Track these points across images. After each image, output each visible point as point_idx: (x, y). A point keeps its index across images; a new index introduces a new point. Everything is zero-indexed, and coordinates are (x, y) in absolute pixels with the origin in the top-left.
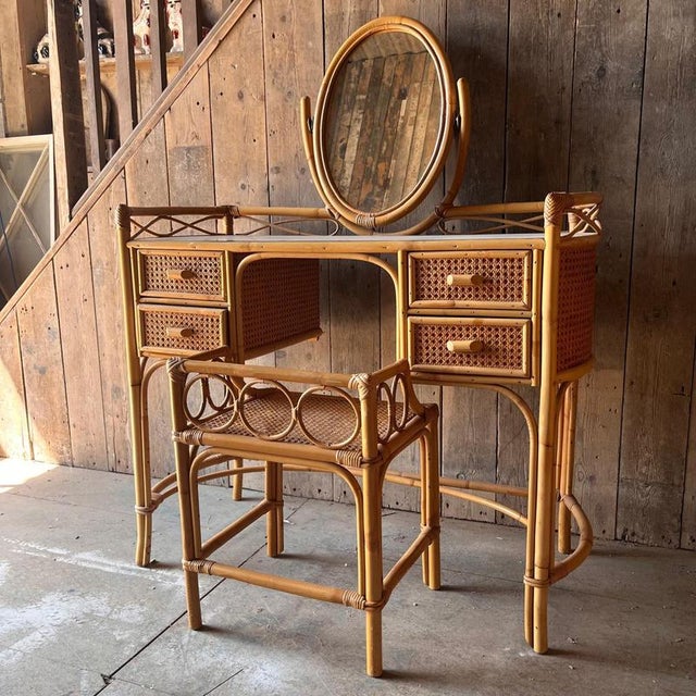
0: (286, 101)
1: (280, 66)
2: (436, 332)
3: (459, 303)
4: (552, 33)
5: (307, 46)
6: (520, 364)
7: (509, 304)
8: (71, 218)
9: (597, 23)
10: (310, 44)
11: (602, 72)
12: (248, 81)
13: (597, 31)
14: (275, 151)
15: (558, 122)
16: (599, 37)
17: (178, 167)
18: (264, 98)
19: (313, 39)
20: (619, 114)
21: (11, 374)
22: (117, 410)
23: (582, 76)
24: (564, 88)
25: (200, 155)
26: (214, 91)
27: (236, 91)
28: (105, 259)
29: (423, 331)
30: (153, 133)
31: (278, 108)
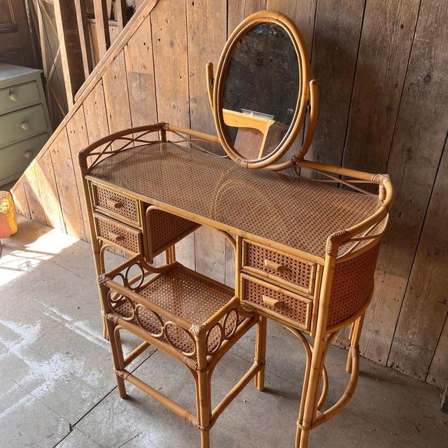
0: (201, 54)
1: (197, 27)
2: (257, 287)
4: (395, 40)
5: (216, 15)
6: (304, 322)
8: (74, 103)
9: (431, 39)
10: (218, 14)
11: (428, 79)
12: (177, 34)
13: (430, 45)
14: (194, 88)
15: (389, 109)
16: (430, 51)
17: (134, 85)
18: (187, 49)
19: (220, 12)
20: (435, 113)
21: (51, 185)
23: (412, 78)
24: (397, 85)
25: (148, 80)
26: (155, 37)
27: (169, 39)
29: (250, 284)
30: (117, 58)
31: (196, 58)
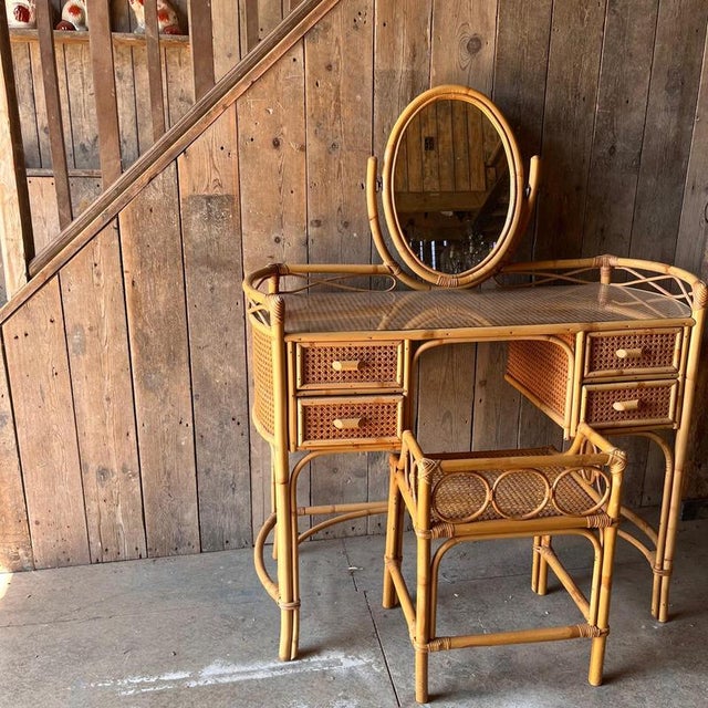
0: (330, 153)
1: (324, 116)
2: (605, 396)
3: (626, 371)
4: (578, 114)
5: (355, 99)
6: (667, 414)
7: (664, 369)
8: (29, 278)
9: (612, 109)
10: (359, 97)
11: (613, 150)
12: (285, 129)
13: (612, 116)
14: (316, 204)
15: (578, 188)
16: (612, 121)
17: (195, 217)
18: (303, 148)
19: (361, 93)
20: (622, 184)
22: (103, 493)
23: (598, 152)
24: (584, 161)
25: (223, 205)
26: (243, 136)
27: (272, 137)
28: (87, 323)
29: (595, 396)
30: (160, 176)
31: (320, 160)
